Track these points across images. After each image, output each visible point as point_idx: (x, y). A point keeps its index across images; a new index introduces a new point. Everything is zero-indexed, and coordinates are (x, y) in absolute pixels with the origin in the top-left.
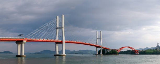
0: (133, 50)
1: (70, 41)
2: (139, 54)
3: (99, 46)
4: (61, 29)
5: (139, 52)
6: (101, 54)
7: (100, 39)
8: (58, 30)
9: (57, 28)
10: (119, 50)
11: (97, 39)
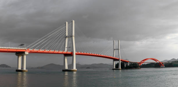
0: (158, 62)
1: (82, 53)
2: (165, 67)
3: (116, 58)
4: (71, 38)
5: (165, 65)
6: (119, 68)
7: (118, 49)
8: (67, 39)
9: (66, 37)
10: (141, 63)
11: (114, 50)
